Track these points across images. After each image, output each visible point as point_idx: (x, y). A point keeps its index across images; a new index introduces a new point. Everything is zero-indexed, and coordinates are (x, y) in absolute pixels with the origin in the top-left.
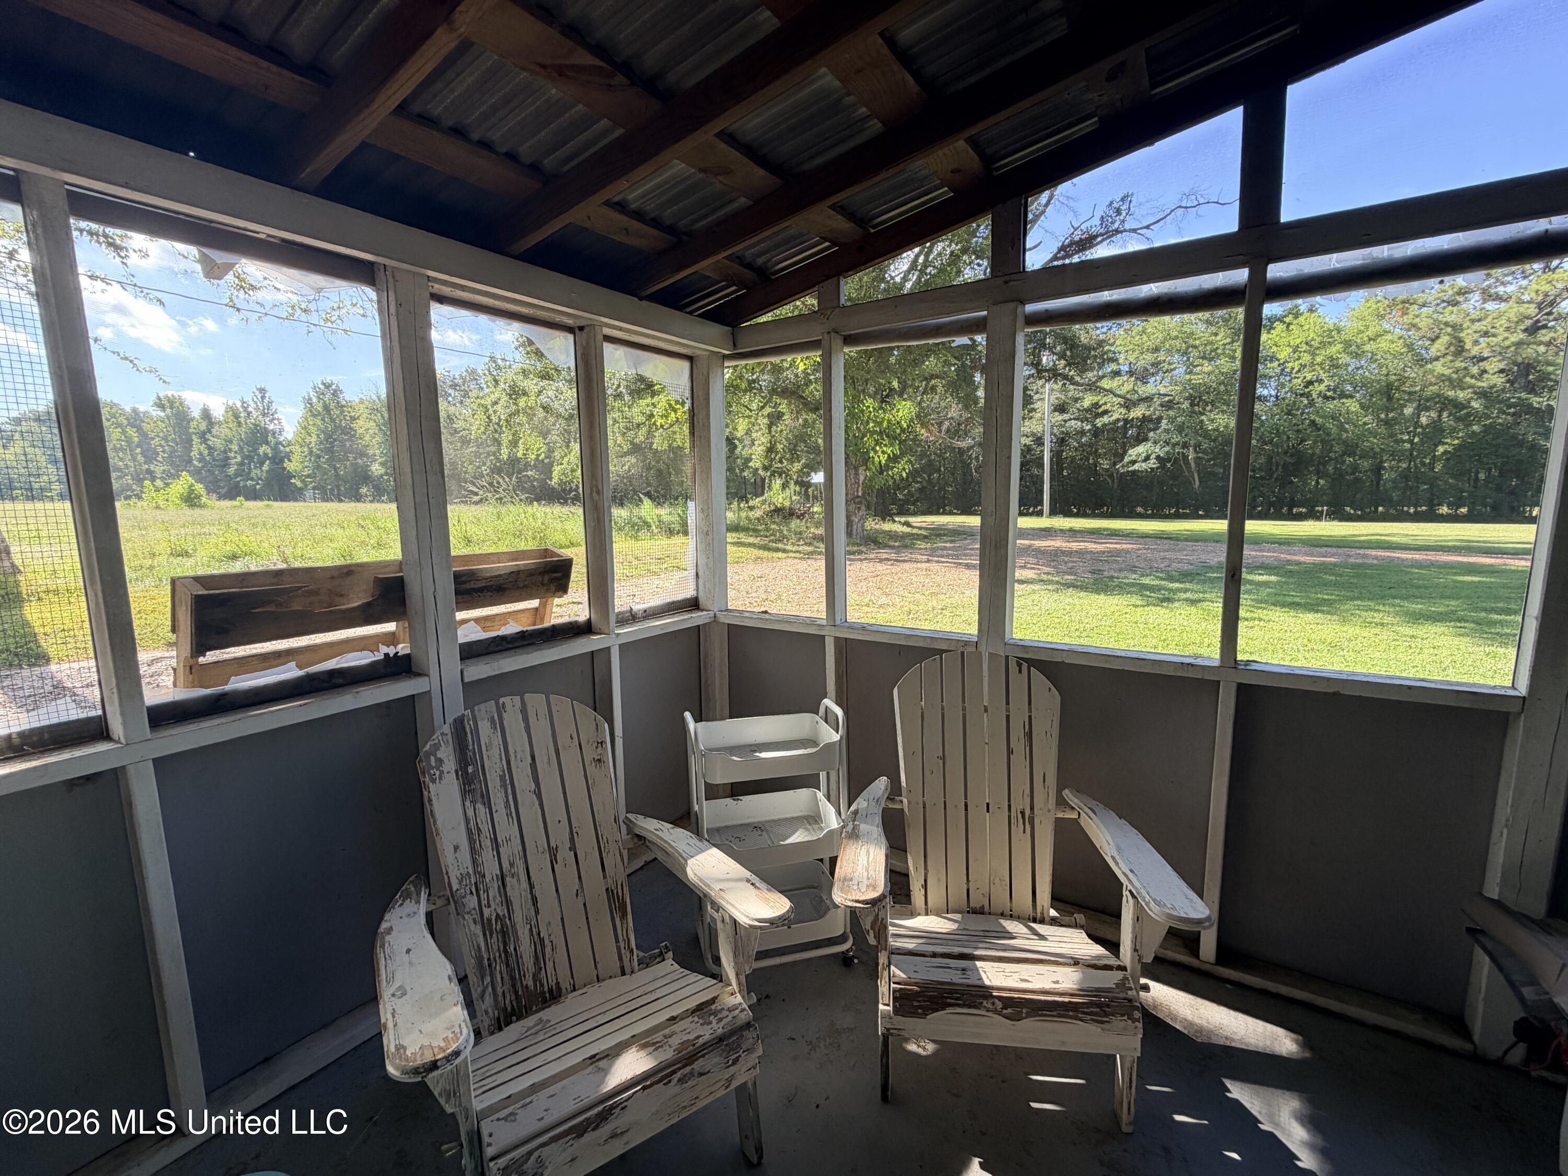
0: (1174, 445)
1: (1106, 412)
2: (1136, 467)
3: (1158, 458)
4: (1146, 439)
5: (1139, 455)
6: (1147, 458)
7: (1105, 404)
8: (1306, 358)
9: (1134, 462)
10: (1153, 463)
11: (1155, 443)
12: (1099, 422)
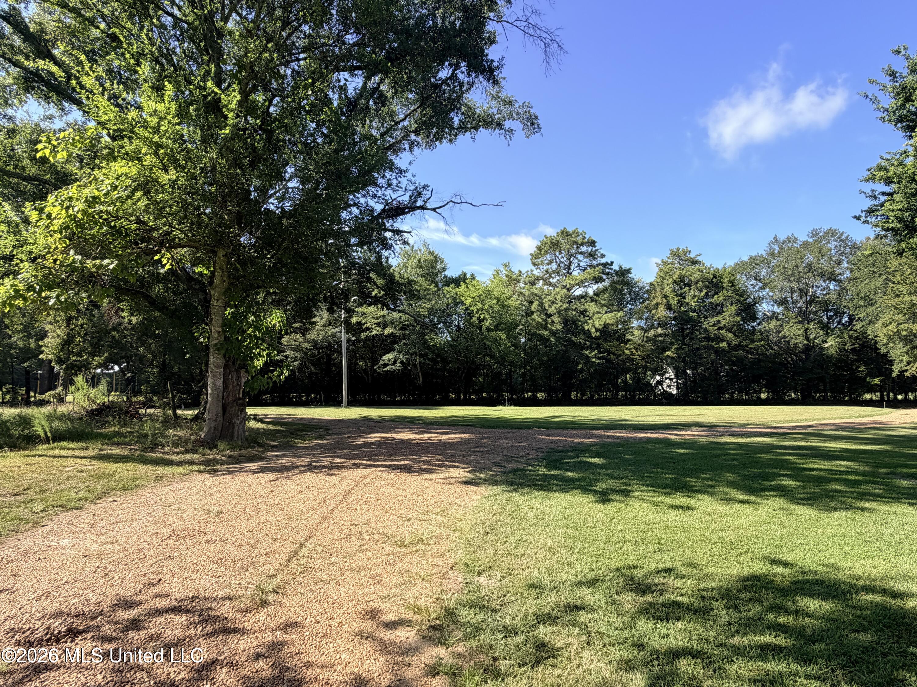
0: (412, 354)
1: (368, 329)
2: (388, 368)
3: (402, 362)
4: (393, 350)
5: (389, 360)
6: (395, 363)
7: (366, 323)
8: (480, 305)
9: (385, 365)
10: (398, 366)
11: (399, 352)
12: (363, 335)
